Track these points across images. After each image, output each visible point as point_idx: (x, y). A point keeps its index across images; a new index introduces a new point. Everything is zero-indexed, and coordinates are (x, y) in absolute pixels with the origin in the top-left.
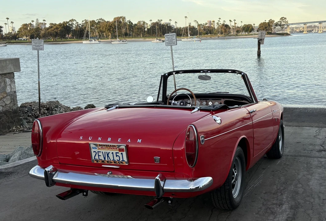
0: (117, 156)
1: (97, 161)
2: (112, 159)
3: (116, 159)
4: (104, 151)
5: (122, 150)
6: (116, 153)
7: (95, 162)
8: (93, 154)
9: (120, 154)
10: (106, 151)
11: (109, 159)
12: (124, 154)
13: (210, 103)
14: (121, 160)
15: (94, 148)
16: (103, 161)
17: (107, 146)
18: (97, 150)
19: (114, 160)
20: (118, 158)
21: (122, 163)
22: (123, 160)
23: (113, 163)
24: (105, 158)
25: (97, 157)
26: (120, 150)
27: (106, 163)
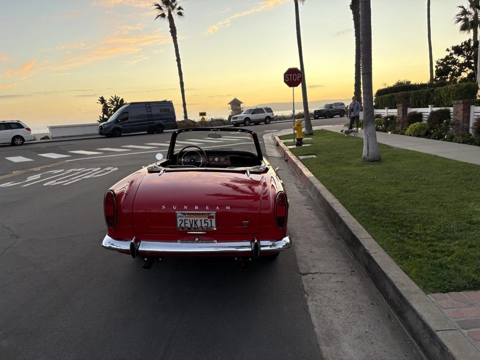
0: (205, 223)
1: (183, 229)
2: (199, 225)
3: (204, 225)
4: (191, 219)
5: (212, 217)
6: (205, 220)
7: (181, 230)
8: (179, 223)
9: (209, 221)
10: (194, 219)
11: (196, 226)
12: (214, 221)
13: (216, 159)
14: (209, 226)
15: (180, 217)
16: (189, 229)
17: (196, 214)
18: (183, 219)
19: (201, 226)
20: (206, 225)
21: (210, 229)
22: (211, 226)
23: (200, 229)
24: (191, 226)
25: (183, 225)
26: (209, 217)
27: (193, 230)
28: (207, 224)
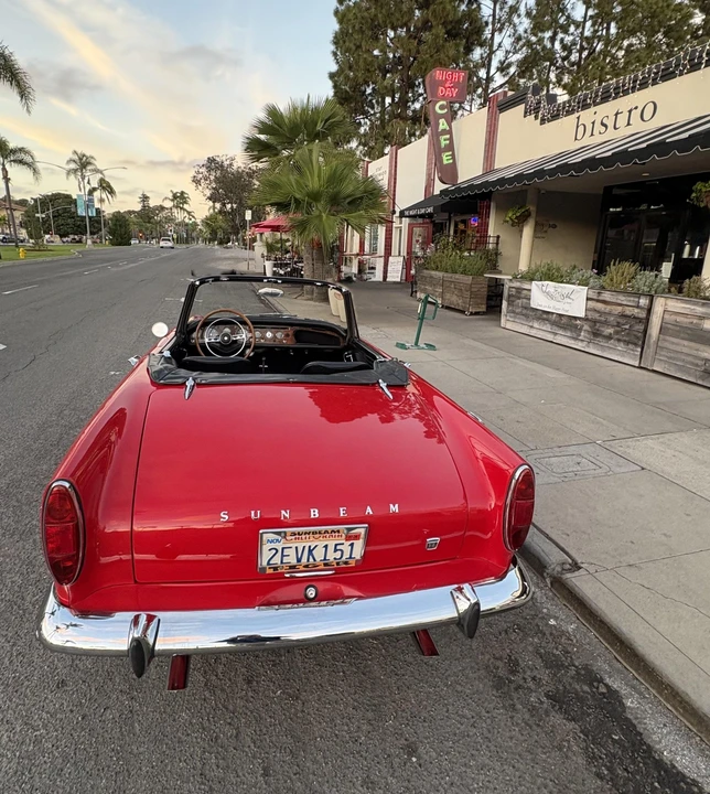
1: (275, 569)
2: (320, 558)
3: (331, 556)
4: (301, 545)
5: (357, 537)
6: (336, 545)
7: (271, 571)
8: (267, 555)
9: (346, 548)
10: (308, 544)
11: (311, 560)
12: (359, 544)
13: (269, 335)
14: (344, 558)
15: (272, 541)
16: (293, 567)
17: (314, 532)
18: (279, 546)
19: (325, 559)
20: (338, 555)
21: (346, 563)
22: (350, 557)
23: (322, 567)
24: (299, 560)
25: (277, 560)
26: (348, 538)
27: (302, 568)
28: (340, 552)
